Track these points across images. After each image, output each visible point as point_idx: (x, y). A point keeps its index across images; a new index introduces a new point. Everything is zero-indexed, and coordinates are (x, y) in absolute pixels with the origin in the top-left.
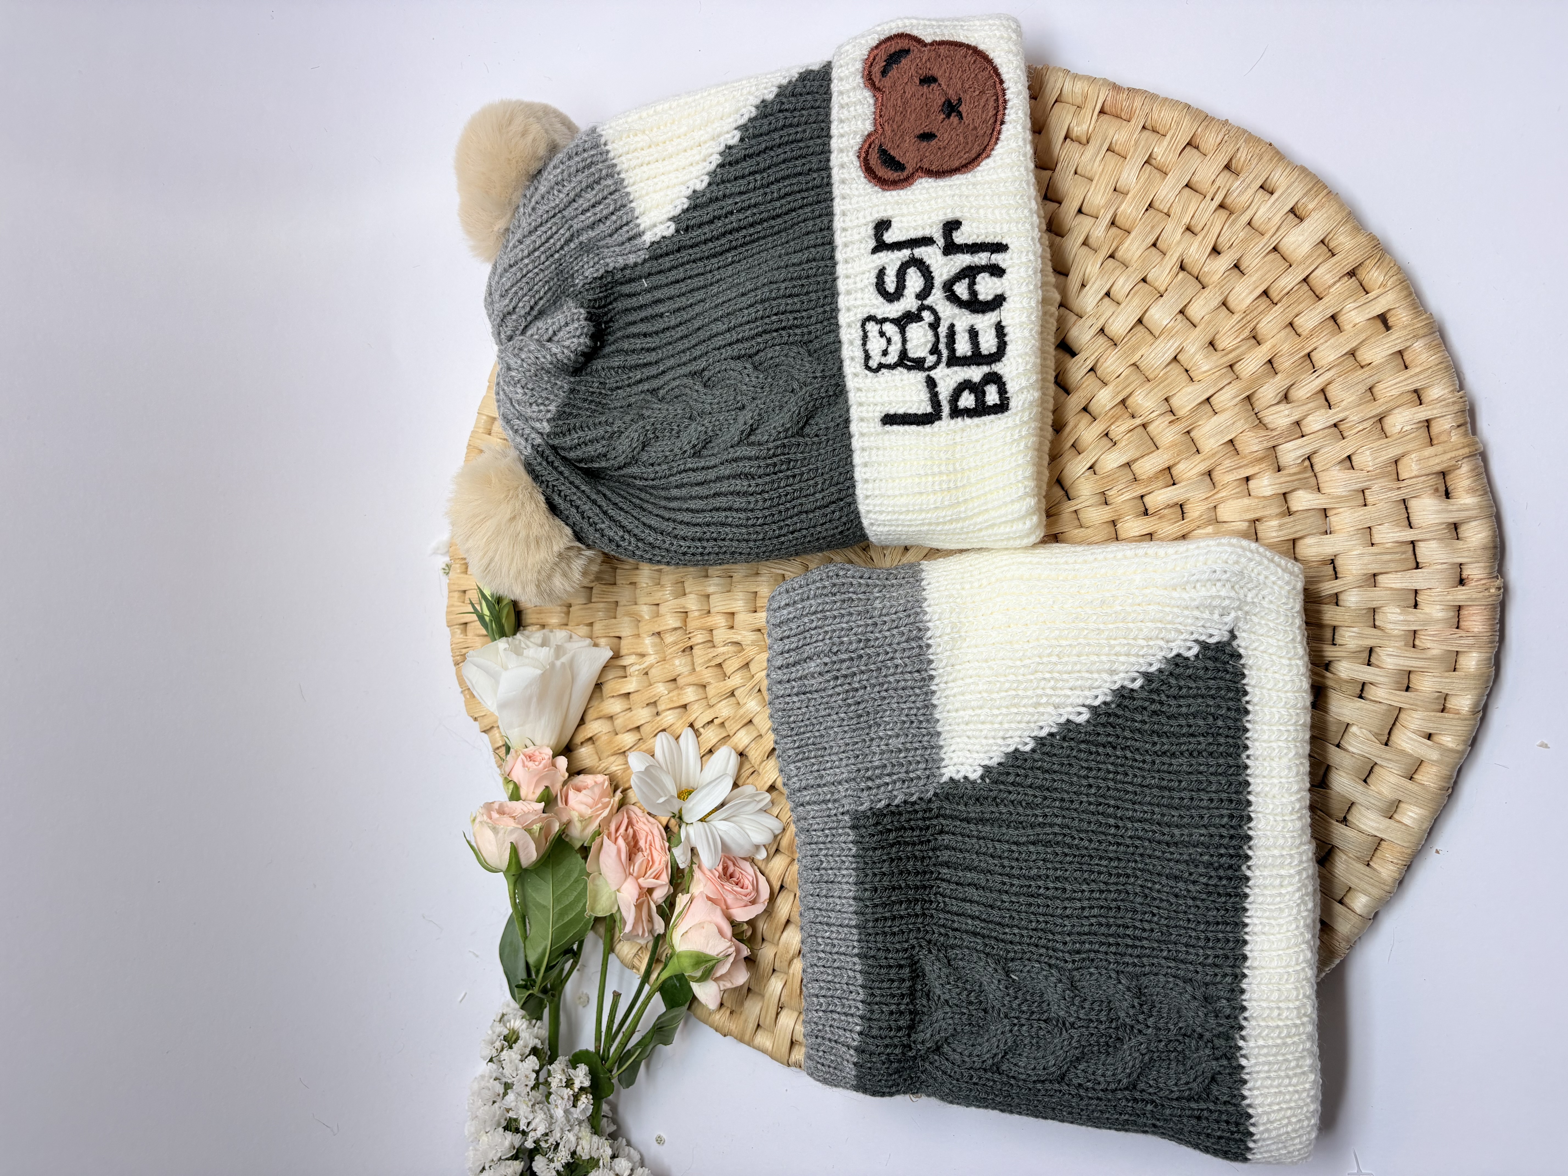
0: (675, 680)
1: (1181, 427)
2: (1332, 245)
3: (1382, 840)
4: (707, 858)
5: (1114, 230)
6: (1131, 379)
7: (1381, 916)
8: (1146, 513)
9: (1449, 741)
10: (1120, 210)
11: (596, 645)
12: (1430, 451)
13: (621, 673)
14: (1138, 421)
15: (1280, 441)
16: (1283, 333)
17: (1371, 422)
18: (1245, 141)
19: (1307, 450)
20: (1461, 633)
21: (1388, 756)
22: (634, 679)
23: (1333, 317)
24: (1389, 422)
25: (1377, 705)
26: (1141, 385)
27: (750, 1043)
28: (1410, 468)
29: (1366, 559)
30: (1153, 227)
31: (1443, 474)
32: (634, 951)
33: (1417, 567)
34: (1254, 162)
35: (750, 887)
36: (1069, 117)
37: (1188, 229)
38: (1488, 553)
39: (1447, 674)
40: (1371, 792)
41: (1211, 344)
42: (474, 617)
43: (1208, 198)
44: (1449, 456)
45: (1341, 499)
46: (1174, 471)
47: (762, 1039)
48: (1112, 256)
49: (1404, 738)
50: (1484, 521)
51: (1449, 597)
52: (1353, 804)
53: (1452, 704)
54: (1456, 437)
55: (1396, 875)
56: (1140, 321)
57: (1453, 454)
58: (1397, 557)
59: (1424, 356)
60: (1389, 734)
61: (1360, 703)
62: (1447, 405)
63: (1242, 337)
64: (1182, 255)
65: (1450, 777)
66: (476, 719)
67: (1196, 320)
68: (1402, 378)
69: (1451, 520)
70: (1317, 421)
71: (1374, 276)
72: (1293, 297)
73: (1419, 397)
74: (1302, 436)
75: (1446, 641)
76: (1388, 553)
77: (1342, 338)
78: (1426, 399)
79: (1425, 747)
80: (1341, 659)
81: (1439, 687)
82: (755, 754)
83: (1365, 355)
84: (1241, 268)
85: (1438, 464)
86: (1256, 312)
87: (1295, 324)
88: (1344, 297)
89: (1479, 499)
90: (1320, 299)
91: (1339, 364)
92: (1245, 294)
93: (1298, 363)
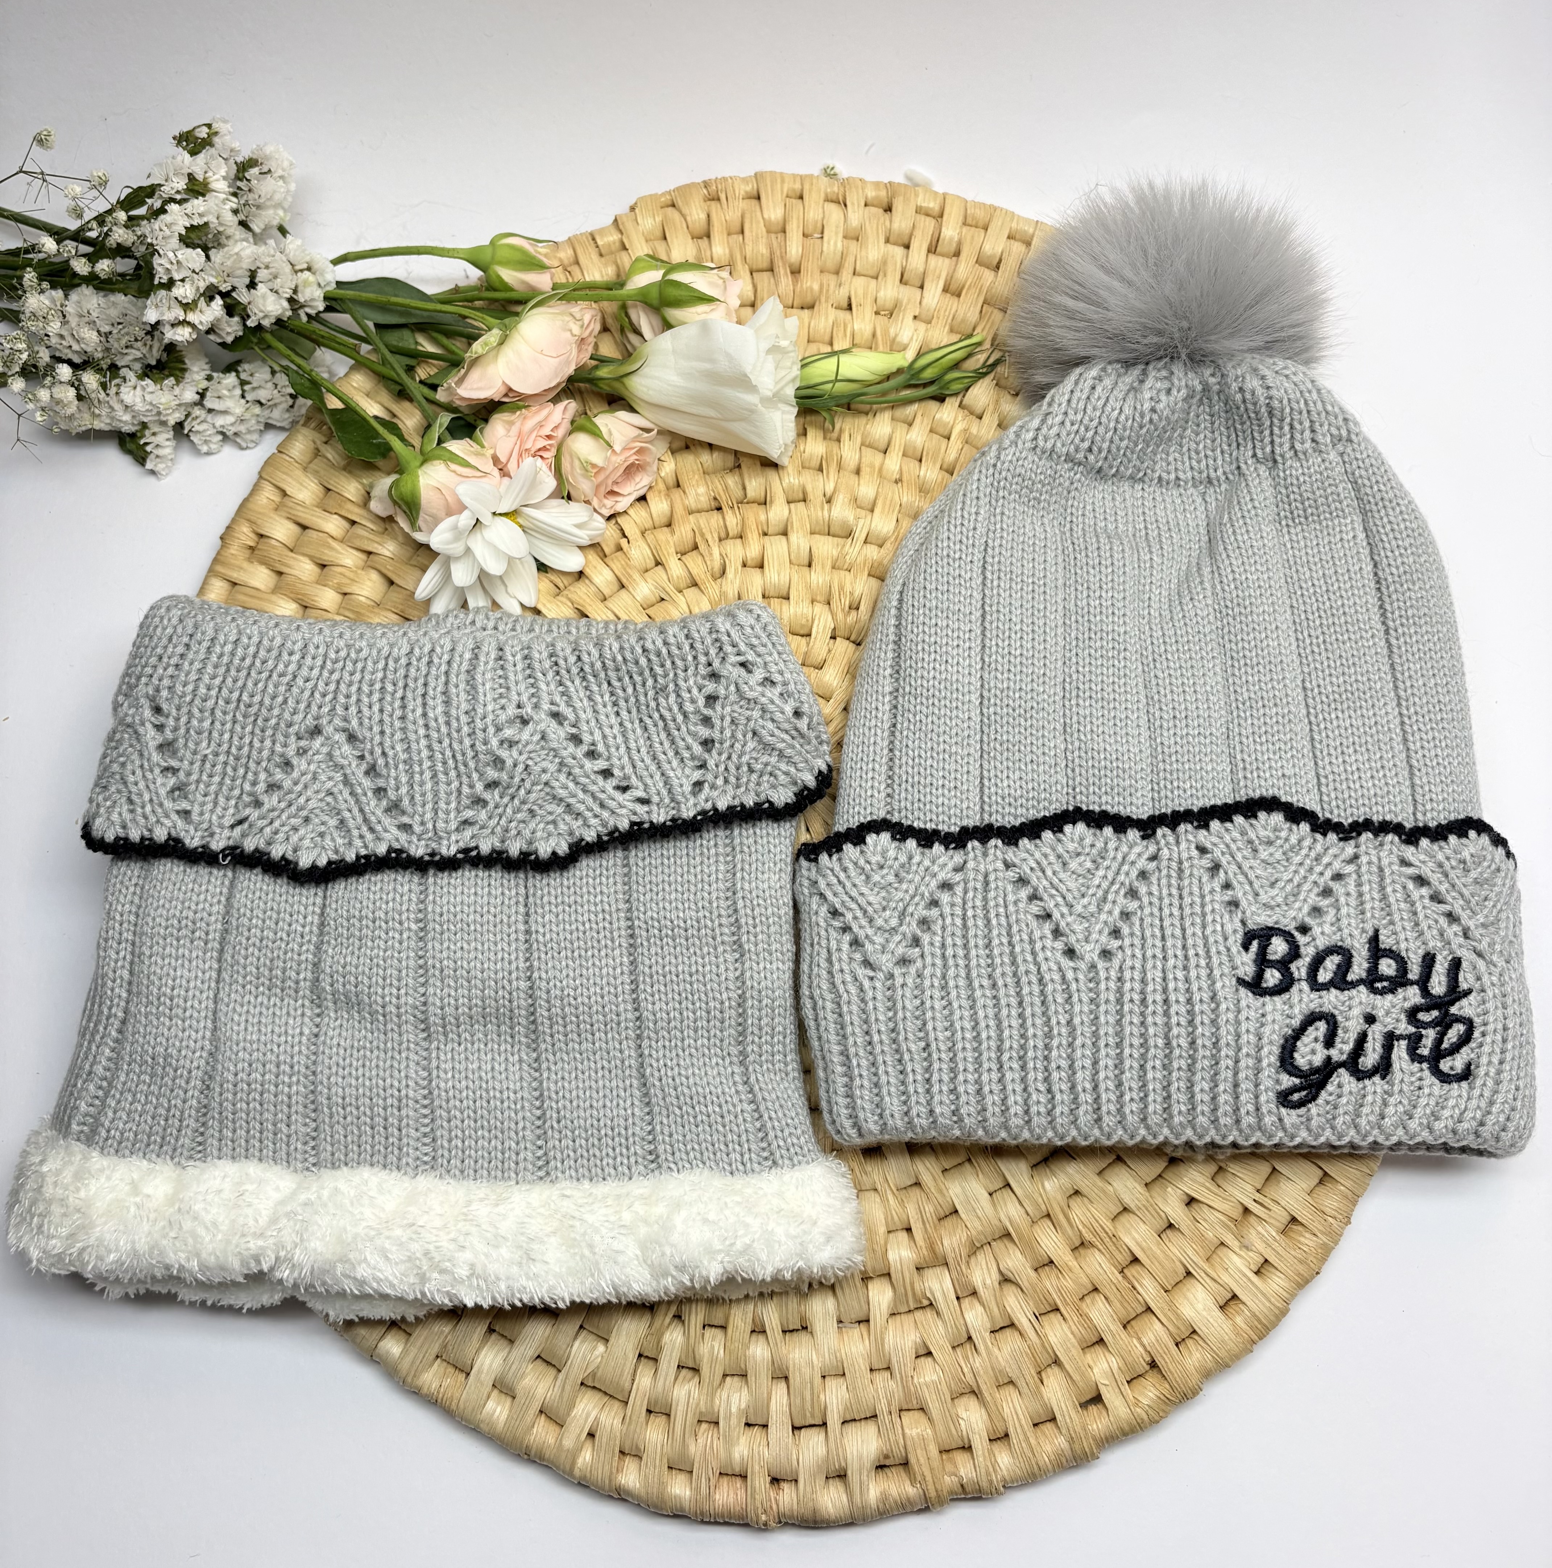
2: (1189, 1342)
3: (468, 1374)
9: (586, 1457)
12: (934, 1450)
16: (1085, 1280)
17: (973, 1382)
18: (1324, 1244)
19: (941, 1304)
20: (714, 1479)
21: (568, 1388)
23: (1101, 1341)
24: (971, 1402)
25: (630, 1377)
28: (915, 1426)
29: (807, 1371)
31: (905, 1464)
33: (794, 1428)
34: (1298, 1254)
37: (1221, 1169)
38: (808, 1515)
39: (665, 1459)
40: (525, 1364)
41: (1077, 1193)
43: (1258, 1196)
44: (927, 1473)
45: (880, 1343)
49: (590, 1406)
50: (847, 1511)
51: (757, 1468)
52: (511, 1342)
53: (630, 1463)
54: (949, 1481)
55: (425, 1390)
57: (929, 1479)
58: (808, 1408)
59: (1047, 1447)
60: (596, 1388)
61: (632, 1356)
62: (988, 1474)
63: (1084, 1231)
68: (1023, 1421)
69: (849, 1473)
70: (976, 1317)
71: (1150, 1392)
72: (1128, 1294)
73: (999, 1439)
74: (958, 1298)
75: (706, 1460)
76: (812, 1394)
77: (1076, 1352)
78: (997, 1447)
79: (578, 1431)
80: (686, 1334)
81: (650, 1449)
82: (581, 592)
83: (1054, 1379)
84: (1168, 1232)
85: (918, 1459)
86: (1112, 1248)
87: (1095, 1294)
88: (1126, 1355)
89: (874, 1506)
90: (1125, 1327)
91: (1044, 1346)
92: (1139, 1238)
93: (1048, 1297)
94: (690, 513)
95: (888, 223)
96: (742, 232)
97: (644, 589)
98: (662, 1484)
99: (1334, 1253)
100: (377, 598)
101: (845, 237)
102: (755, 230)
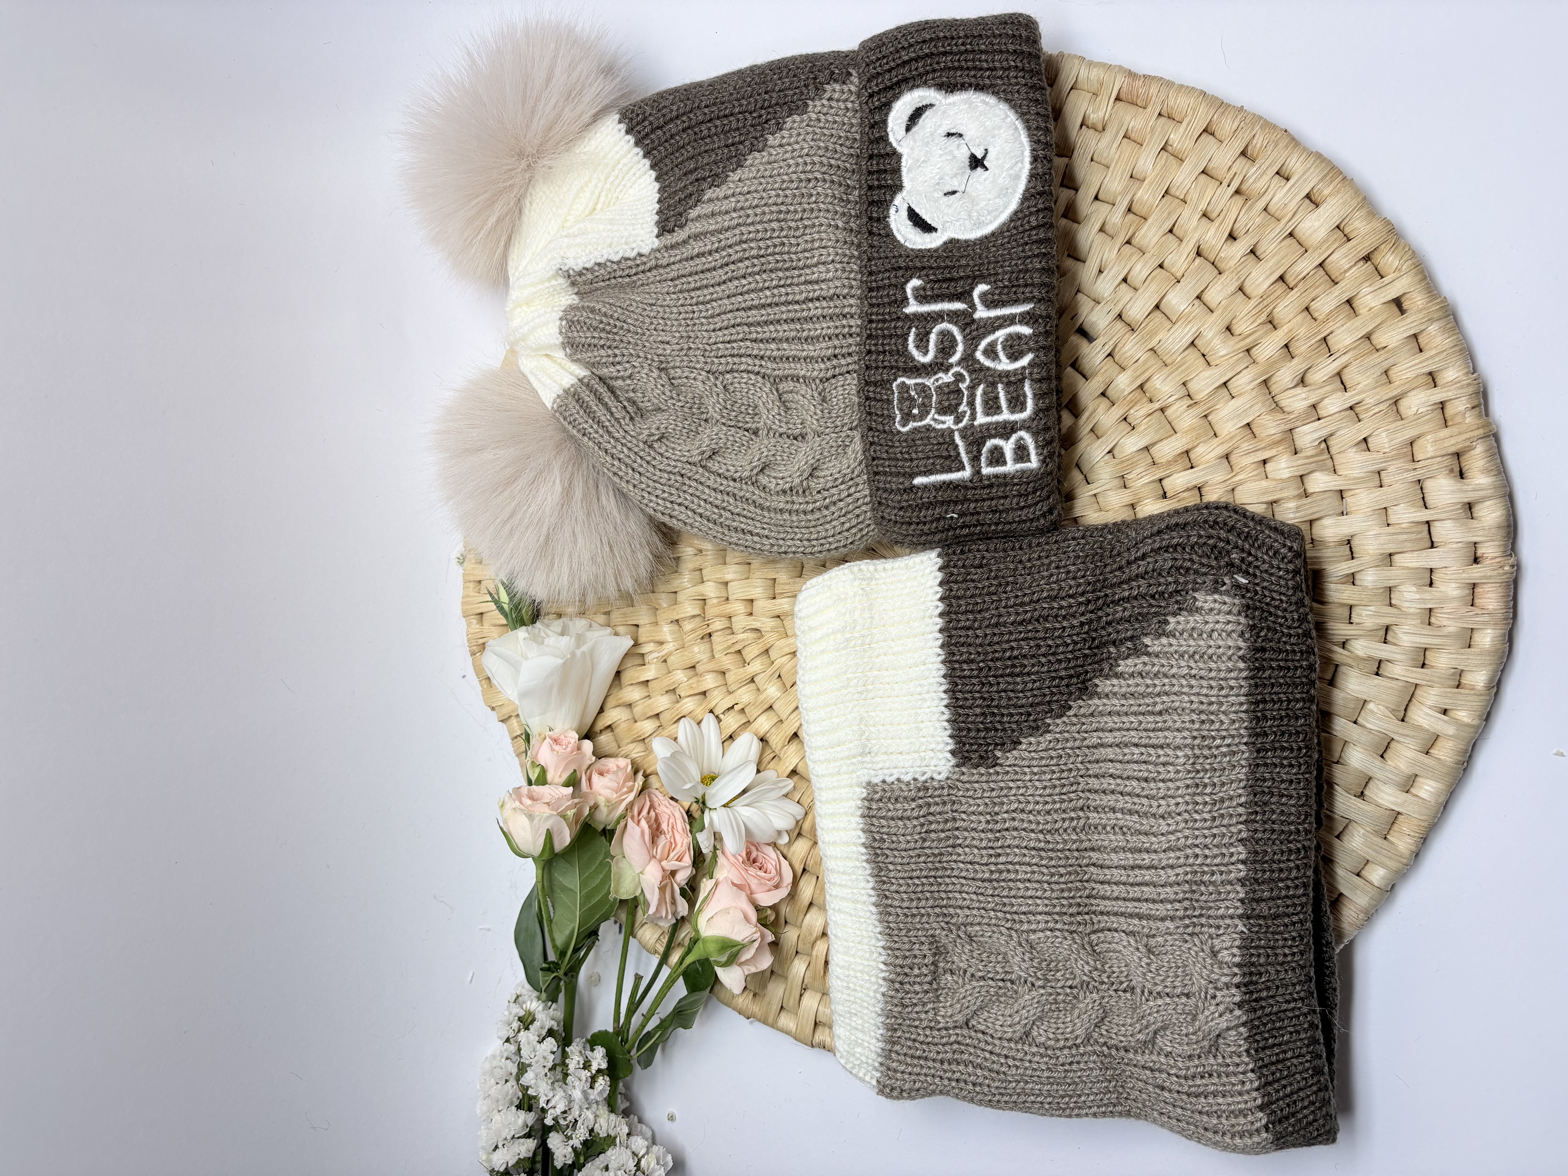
0: (694, 667)
1: (1198, 410)
2: (1347, 231)
3: (1399, 813)
4: (732, 844)
5: (1130, 216)
6: (1149, 364)
7: (1396, 888)
8: (1164, 496)
9: (1465, 715)
10: (1137, 196)
11: (616, 634)
12: (1445, 432)
13: (639, 661)
14: (1157, 405)
15: (1298, 423)
16: (1300, 318)
17: (1387, 404)
18: (1261, 127)
19: (1324, 433)
20: (1476, 610)
21: (1405, 732)
22: (653, 666)
23: (1348, 301)
24: (1403, 404)
25: (1395, 682)
26: (1159, 370)
27: (774, 1026)
28: (1427, 449)
29: (1383, 539)
30: (1169, 213)
31: (1458, 455)
32: (656, 936)
33: (1432, 546)
34: (1270, 149)
35: (774, 871)
36: (1085, 104)
37: (1204, 215)
38: (1502, 532)
39: (1463, 651)
40: (1388, 768)
41: (1228, 329)
42: (493, 606)
43: (1225, 184)
44: (1464, 437)
45: (1358, 481)
46: (1193, 455)
47: (785, 1020)
48: (1128, 242)
49: (1421, 713)
50: (1499, 500)
51: (1466, 576)
52: (1370, 779)
53: (1467, 680)
54: (1470, 419)
55: (1413, 848)
56: (1157, 307)
57: (1468, 435)
58: (1413, 536)
59: (1438, 340)
60: (1406, 710)
61: (1378, 681)
62: (1462, 387)
63: (1259, 322)
64: (1199, 241)
65: (1466, 751)
66: (493, 709)
67: (1213, 305)
68: (1417, 361)
69: (1466, 500)
70: (1334, 404)
71: (1389, 260)
72: (1309, 282)
73: (1434, 380)
74: (1319, 419)
75: (1461, 618)
76: (1404, 533)
77: (1357, 322)
78: (1439, 381)
79: (1441, 723)
80: (1357, 637)
81: (1454, 664)
82: (776, 740)
83: (1380, 339)
84: (1257, 253)
85: (1453, 445)
86: (1272, 298)
87: (1311, 309)
88: (1359, 281)
89: (1494, 479)
90: (1336, 284)
91: (1355, 348)
92: (1261, 279)
93: (1314, 347)
94: (713, 657)
98: (1483, 652)
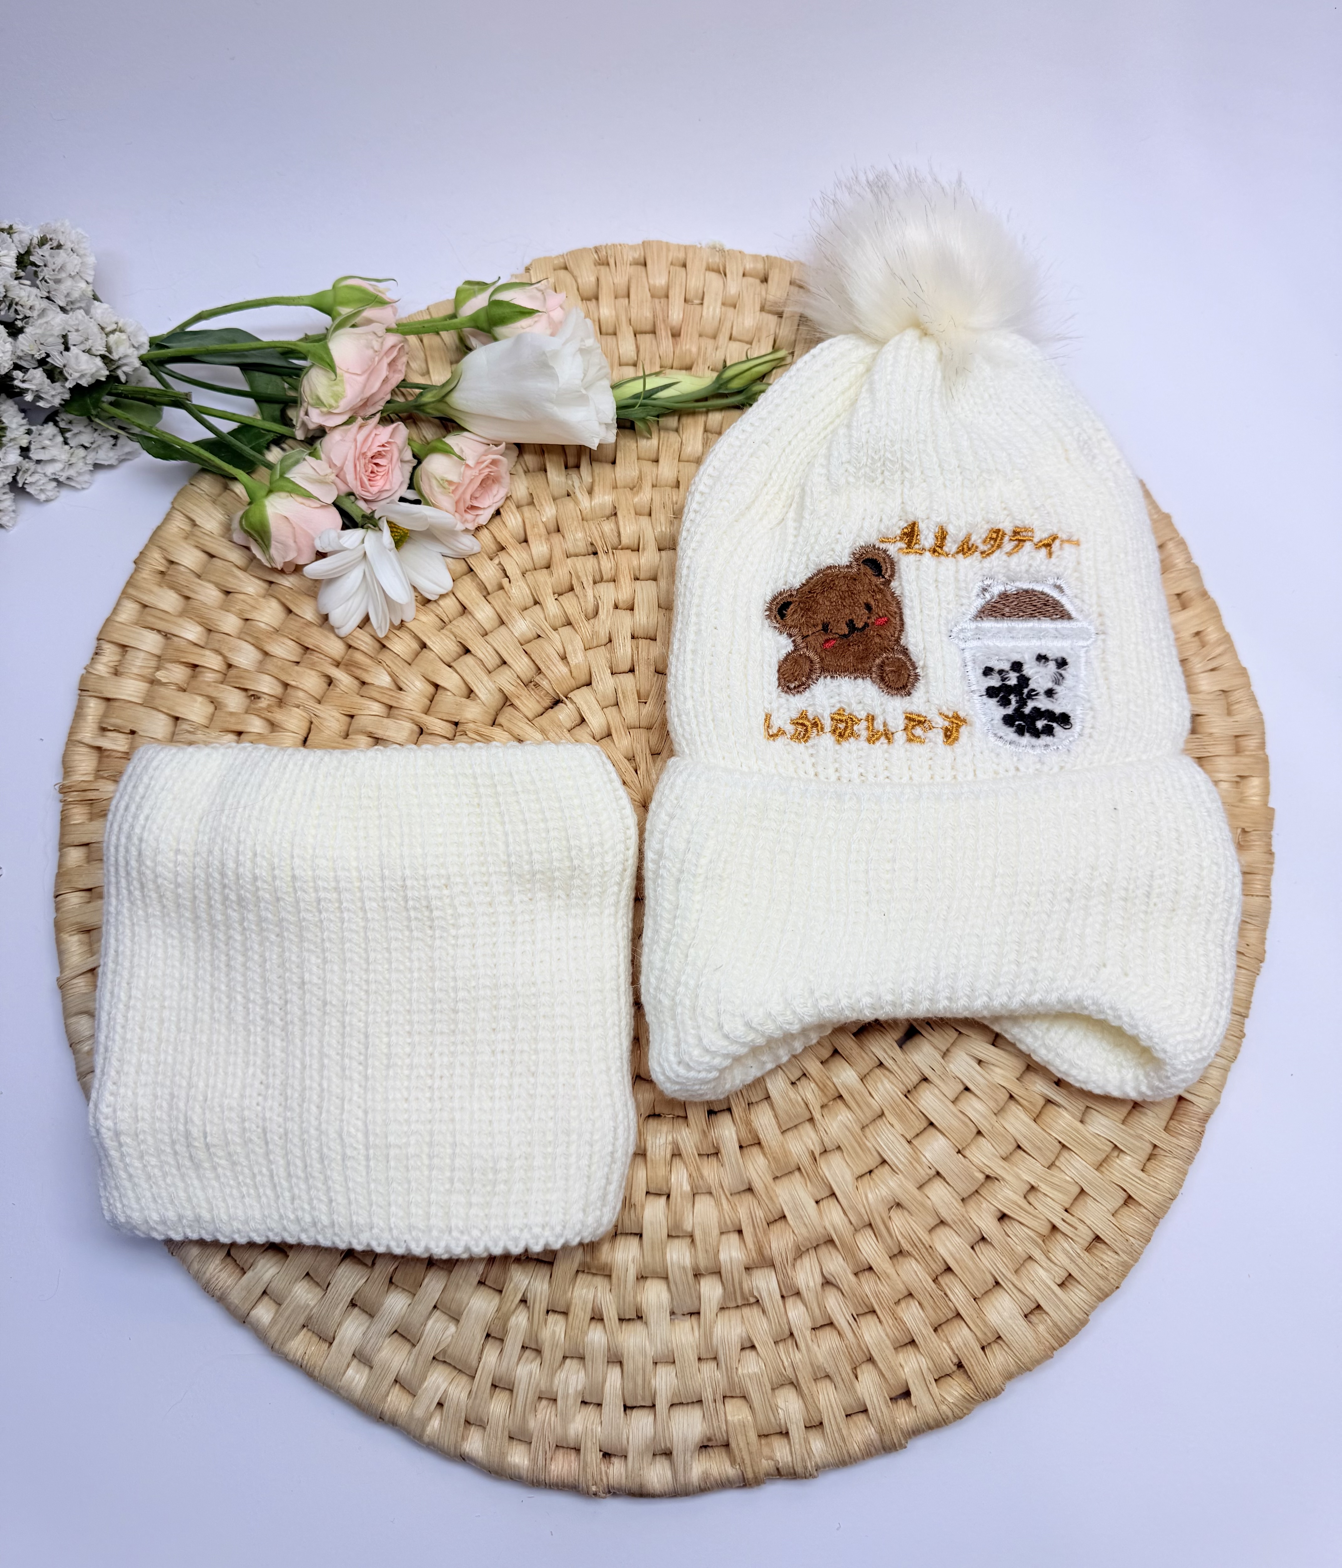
0: (558, 531)
1: (806, 1162)
2: (995, 1347)
3: (330, 1344)
5: (1042, 1102)
6: (865, 1109)
9: (434, 1425)
10: (1065, 1113)
12: (753, 1436)
14: (816, 1113)
15: (779, 1273)
16: (901, 1287)
17: (792, 1376)
18: (1124, 1261)
19: (767, 1302)
20: (550, 1451)
21: (420, 1363)
23: (913, 1342)
24: (789, 1392)
25: (478, 1354)
26: (857, 1121)
27: (124, 594)
28: (736, 1413)
29: (639, 1357)
30: (1039, 1149)
31: (725, 1445)
33: (626, 1409)
34: (1099, 1269)
37: (1033, 1188)
38: (635, 1486)
39: (507, 1431)
40: (382, 1337)
41: (898, 1205)
43: (1064, 1215)
44: (745, 1454)
45: (708, 1336)
46: (754, 1149)
47: (130, 610)
49: (440, 1379)
50: (671, 1486)
51: (589, 1444)
52: (371, 1315)
53: (474, 1432)
54: (766, 1465)
55: (291, 1357)
56: (931, 1125)
57: (746, 1459)
58: (639, 1390)
59: (857, 1436)
60: (446, 1363)
61: (480, 1337)
62: (803, 1460)
63: (902, 1241)
64: (1003, 1179)
67: (928, 1190)
68: (837, 1414)
69: (674, 1453)
70: (798, 1316)
71: (954, 1390)
72: (939, 1300)
73: (813, 1427)
74: (783, 1297)
75: (543, 1435)
76: (644, 1380)
77: (889, 1352)
78: (811, 1434)
79: (428, 1400)
80: (531, 1320)
81: (493, 1420)
83: (867, 1375)
84: (981, 1244)
85: (738, 1443)
86: (928, 1258)
87: (909, 1299)
88: (935, 1357)
89: (696, 1481)
90: (935, 1330)
91: (859, 1346)
92: (951, 1248)
93: (866, 1300)
94: (568, 556)
95: (763, 293)
96: (629, 297)
97: (522, 626)
98: (503, 1455)
99: (1133, 1269)
100: (276, 624)
101: (723, 304)
102: (640, 294)
